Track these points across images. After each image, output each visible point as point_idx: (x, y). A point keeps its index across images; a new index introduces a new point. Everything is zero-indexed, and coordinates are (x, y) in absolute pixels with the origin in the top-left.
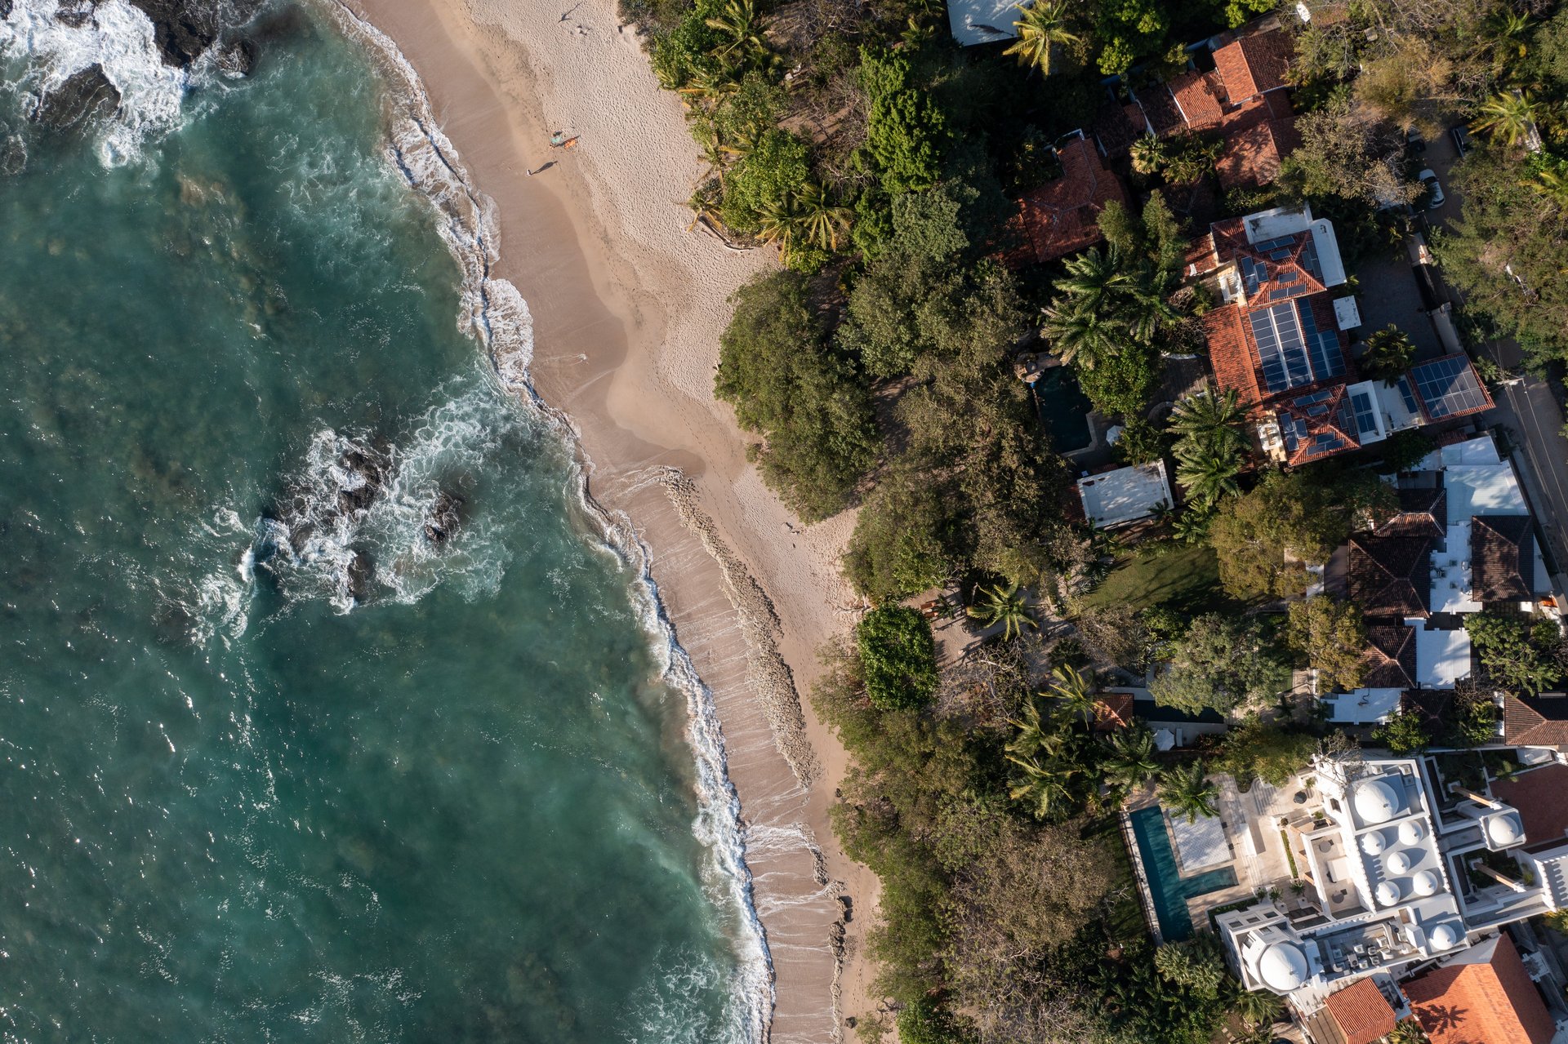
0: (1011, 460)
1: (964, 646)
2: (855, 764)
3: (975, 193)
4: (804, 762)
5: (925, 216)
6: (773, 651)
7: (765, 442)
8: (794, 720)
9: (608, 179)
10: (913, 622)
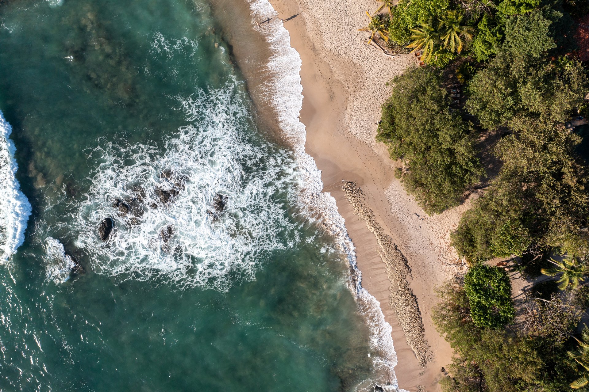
0: (570, 180)
1: (522, 288)
2: (458, 356)
3: (560, 14)
4: (423, 351)
5: (528, 29)
6: (406, 287)
7: (404, 167)
8: (418, 327)
9: (316, 15)
10: (500, 275)
